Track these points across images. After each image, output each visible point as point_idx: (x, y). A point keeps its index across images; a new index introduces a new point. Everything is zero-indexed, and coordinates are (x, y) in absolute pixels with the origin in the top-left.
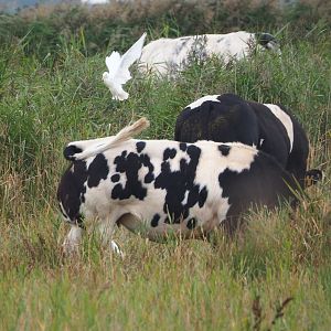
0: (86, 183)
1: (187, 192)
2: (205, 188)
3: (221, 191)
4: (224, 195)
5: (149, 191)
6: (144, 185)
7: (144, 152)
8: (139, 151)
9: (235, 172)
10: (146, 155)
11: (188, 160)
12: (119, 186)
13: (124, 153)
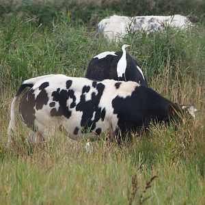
0: (35, 107)
1: (95, 113)
2: (104, 109)
3: (113, 109)
4: (114, 113)
5: (72, 113)
6: (70, 109)
7: (71, 88)
8: (68, 88)
9: (122, 98)
10: (72, 90)
11: (97, 93)
12: (55, 109)
13: (59, 89)
